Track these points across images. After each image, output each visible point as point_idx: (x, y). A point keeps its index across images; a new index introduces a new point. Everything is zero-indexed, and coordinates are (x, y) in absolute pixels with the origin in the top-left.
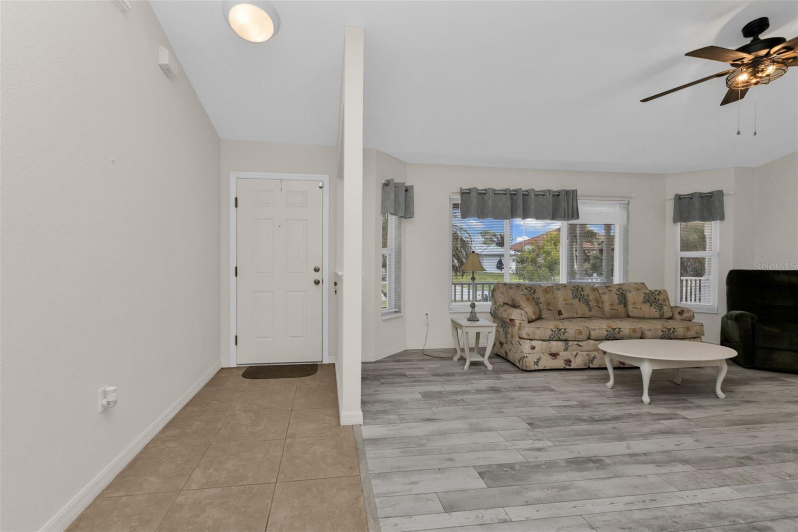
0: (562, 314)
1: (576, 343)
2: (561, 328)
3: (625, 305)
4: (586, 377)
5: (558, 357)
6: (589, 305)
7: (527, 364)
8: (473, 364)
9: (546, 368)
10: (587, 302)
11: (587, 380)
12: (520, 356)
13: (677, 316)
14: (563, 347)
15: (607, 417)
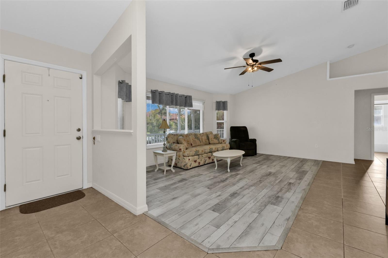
0: (192, 145)
1: (201, 155)
2: (197, 150)
3: (209, 140)
4: (206, 168)
5: (196, 162)
6: (200, 141)
7: (188, 166)
8: (167, 171)
9: (193, 167)
10: (199, 139)
11: (206, 169)
12: (185, 164)
13: (223, 142)
14: (198, 158)
15: (225, 179)
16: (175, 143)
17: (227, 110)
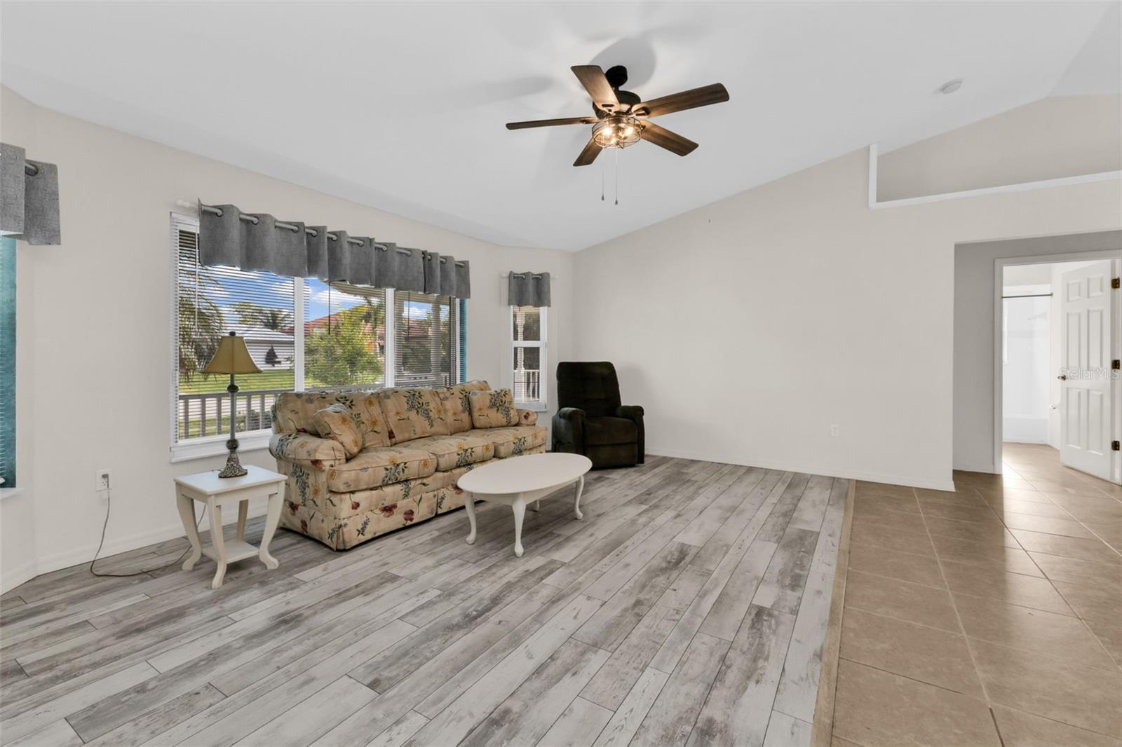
0: (394, 437)
1: (419, 481)
2: (399, 463)
3: (470, 414)
5: (395, 510)
6: (429, 418)
7: (345, 536)
9: (377, 535)
10: (427, 414)
12: (334, 526)
13: (524, 421)
14: (403, 492)
15: (486, 602)
16: (305, 431)
17: (549, 306)
